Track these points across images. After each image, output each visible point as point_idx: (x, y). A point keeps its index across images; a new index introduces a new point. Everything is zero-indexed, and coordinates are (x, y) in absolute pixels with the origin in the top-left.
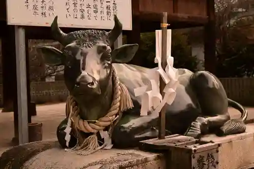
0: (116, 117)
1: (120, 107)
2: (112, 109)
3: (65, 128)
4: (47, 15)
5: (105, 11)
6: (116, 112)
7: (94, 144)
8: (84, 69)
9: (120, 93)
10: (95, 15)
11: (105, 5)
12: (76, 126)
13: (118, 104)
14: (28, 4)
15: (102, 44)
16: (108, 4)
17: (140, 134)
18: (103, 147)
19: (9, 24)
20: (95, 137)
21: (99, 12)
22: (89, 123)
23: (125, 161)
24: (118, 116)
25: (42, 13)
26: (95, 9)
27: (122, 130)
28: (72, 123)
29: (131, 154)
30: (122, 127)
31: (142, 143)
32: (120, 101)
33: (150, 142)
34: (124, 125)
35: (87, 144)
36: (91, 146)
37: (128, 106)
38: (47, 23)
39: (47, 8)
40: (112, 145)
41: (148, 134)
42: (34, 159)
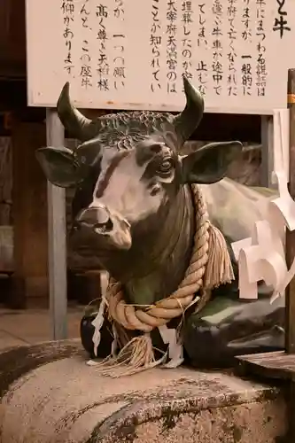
0: (193, 299)
1: (204, 278)
2: (185, 282)
3: (93, 318)
4: (110, 85)
5: (240, 75)
6: (195, 288)
7: (141, 355)
8: (99, 195)
9: (206, 247)
10: (215, 84)
11: (239, 62)
12: (112, 314)
13: (202, 271)
14: (69, 64)
15: (150, 141)
16: (246, 61)
17: (245, 341)
18: (161, 364)
19: (30, 104)
20: (147, 339)
21: (225, 78)
22: (136, 310)
23: (180, 398)
24: (198, 298)
25: (100, 83)
26: (215, 73)
27: (201, 329)
28: (106, 306)
29: (207, 383)
30: (203, 321)
31: (239, 360)
32: (206, 265)
33: (258, 359)
34: (208, 319)
35: (130, 354)
36: (135, 359)
37: (221, 277)
38: (109, 103)
39: (111, 72)
40: (182, 360)
41: (263, 340)
42: (28, 376)
